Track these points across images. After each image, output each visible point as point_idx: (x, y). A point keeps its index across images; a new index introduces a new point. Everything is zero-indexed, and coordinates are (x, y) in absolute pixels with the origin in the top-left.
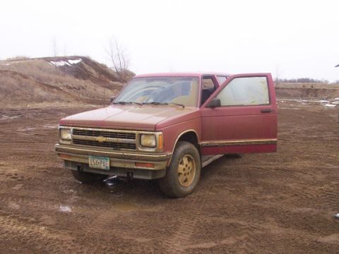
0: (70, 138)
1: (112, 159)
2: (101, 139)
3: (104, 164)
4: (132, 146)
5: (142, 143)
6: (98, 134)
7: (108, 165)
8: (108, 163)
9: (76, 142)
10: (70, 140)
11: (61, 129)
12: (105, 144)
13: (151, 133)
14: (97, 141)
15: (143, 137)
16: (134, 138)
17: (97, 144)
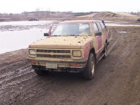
0: (35, 54)
1: (58, 64)
2: (52, 54)
3: (54, 66)
4: (69, 57)
5: (74, 55)
6: (50, 51)
7: (57, 67)
8: (57, 66)
9: (38, 55)
10: (35, 55)
11: (30, 49)
12: (54, 56)
13: (78, 50)
14: (50, 55)
15: (74, 52)
16: (70, 53)
17: (50, 56)
